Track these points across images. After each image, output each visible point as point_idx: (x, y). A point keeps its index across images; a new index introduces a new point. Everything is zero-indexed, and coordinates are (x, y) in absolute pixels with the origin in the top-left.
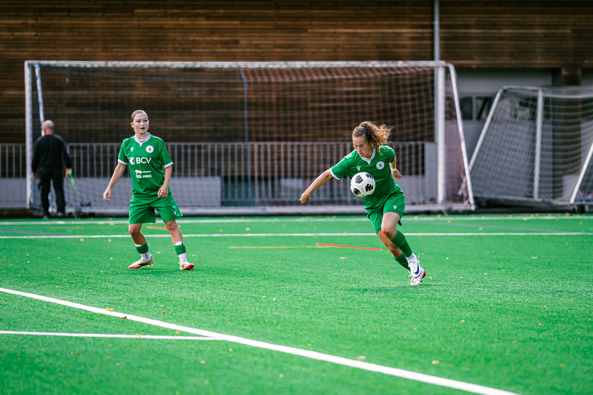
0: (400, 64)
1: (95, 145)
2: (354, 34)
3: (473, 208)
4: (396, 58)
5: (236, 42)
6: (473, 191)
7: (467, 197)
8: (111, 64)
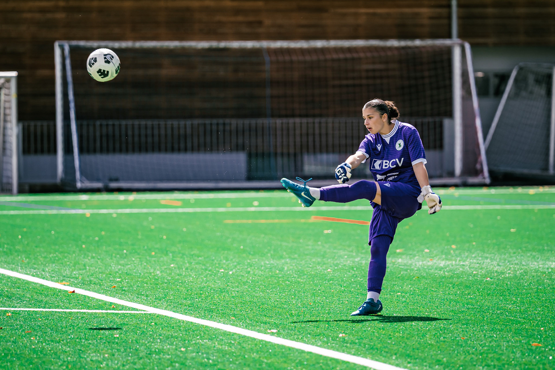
0: (418, 43)
1: (124, 122)
2: (374, 14)
3: (488, 181)
4: (413, 37)
5: (260, 23)
6: (489, 164)
7: (482, 171)
8: (138, 44)
